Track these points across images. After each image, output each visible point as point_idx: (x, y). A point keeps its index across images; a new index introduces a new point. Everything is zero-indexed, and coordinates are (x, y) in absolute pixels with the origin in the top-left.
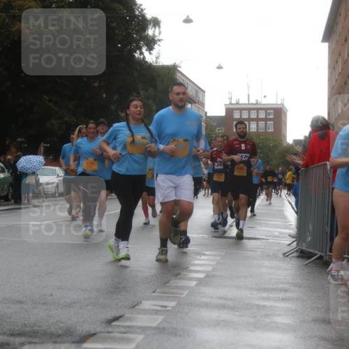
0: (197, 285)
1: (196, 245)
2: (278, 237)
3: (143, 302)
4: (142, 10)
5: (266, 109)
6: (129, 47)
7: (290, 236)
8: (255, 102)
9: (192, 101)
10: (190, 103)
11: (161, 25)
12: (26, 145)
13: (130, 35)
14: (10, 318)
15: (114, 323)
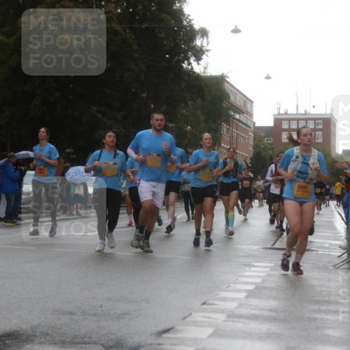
0: (247, 297)
1: (245, 256)
2: (328, 248)
3: (193, 314)
4: (190, 21)
5: (315, 120)
6: (177, 58)
7: (340, 247)
8: (303, 112)
9: (240, 111)
10: (238, 113)
11: (209, 35)
12: (74, 156)
13: (178, 45)
14: (60, 329)
15: (164, 335)
